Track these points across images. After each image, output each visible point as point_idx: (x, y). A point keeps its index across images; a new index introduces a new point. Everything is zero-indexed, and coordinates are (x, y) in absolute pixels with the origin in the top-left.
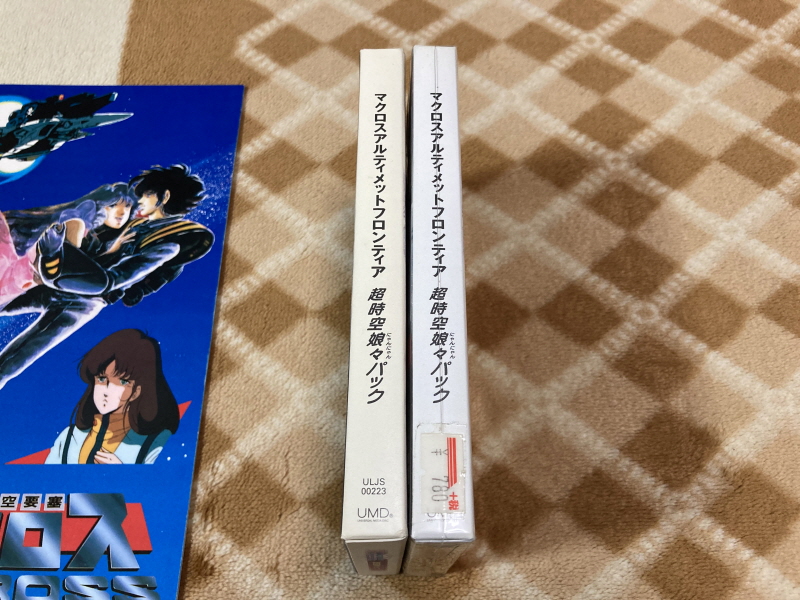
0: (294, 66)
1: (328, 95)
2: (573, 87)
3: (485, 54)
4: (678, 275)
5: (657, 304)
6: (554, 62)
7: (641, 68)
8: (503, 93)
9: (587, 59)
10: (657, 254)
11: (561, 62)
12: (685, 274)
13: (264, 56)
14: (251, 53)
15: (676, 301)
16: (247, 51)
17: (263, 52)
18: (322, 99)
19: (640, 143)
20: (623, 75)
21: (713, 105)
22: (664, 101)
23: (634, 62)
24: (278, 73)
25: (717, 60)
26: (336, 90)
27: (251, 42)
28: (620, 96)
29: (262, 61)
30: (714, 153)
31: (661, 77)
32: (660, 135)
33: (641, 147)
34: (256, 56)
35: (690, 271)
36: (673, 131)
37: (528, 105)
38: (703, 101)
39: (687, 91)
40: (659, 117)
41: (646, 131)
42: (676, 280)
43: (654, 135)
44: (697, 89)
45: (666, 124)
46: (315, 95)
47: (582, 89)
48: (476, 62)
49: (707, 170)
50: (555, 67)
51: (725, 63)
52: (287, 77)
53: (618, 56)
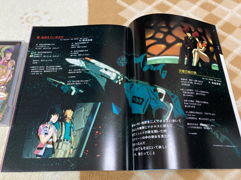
0: (132, 5)
2: (202, 10)
3: (180, 2)
4: (232, 54)
5: (227, 61)
6: (197, 4)
7: (218, 5)
8: (185, 12)
9: (205, 3)
10: (226, 49)
11: (199, 4)
12: (234, 54)
15: (232, 60)
16: (120, 1)
17: (124, 2)
19: (220, 23)
20: (215, 7)
21: (237, 14)
22: (225, 14)
23: (217, 4)
24: (129, 7)
25: (236, 3)
26: (144, 11)
28: (214, 12)
29: (124, 4)
30: (238, 26)
31: (223, 7)
32: (225, 22)
33: (220, 25)
34: (122, 3)
35: (235, 53)
36: (228, 21)
37: (192, 15)
38: (234, 13)
39: (230, 11)
40: (224, 17)
41: (221, 20)
42: (232, 55)
43: (223, 22)
44: (232, 10)
45: (226, 19)
46: (139, 12)
47: (205, 10)
48: (178, 4)
49: (237, 30)
50: (197, 5)
51: (238, 4)
53: (213, 2)
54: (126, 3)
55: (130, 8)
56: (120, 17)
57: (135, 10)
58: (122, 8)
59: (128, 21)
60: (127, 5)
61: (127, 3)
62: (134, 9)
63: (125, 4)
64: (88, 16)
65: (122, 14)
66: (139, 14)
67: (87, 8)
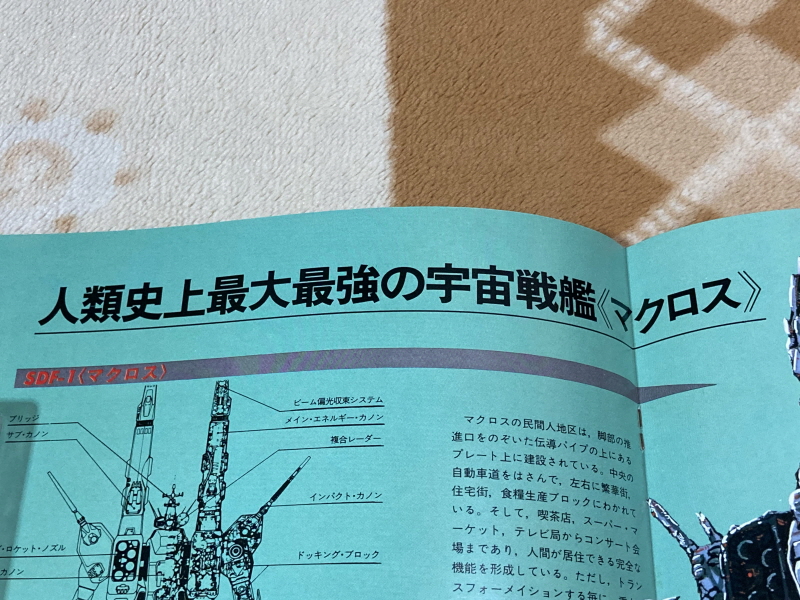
0: (696, 70)
1: (770, 126)
13: (639, 50)
14: (615, 45)
16: (608, 41)
18: (762, 134)
24: (672, 82)
26: (782, 117)
27: (610, 25)
29: (637, 60)
34: (624, 50)
46: (747, 125)
52: (689, 91)
54: (652, 53)
55: (682, 89)
56: (619, 158)
57: (718, 108)
58: (629, 95)
59: (675, 193)
60: (658, 71)
61: (661, 56)
62: (709, 96)
63: (646, 61)
64: (393, 154)
65: (626, 137)
66: (750, 140)
67: (382, 89)
